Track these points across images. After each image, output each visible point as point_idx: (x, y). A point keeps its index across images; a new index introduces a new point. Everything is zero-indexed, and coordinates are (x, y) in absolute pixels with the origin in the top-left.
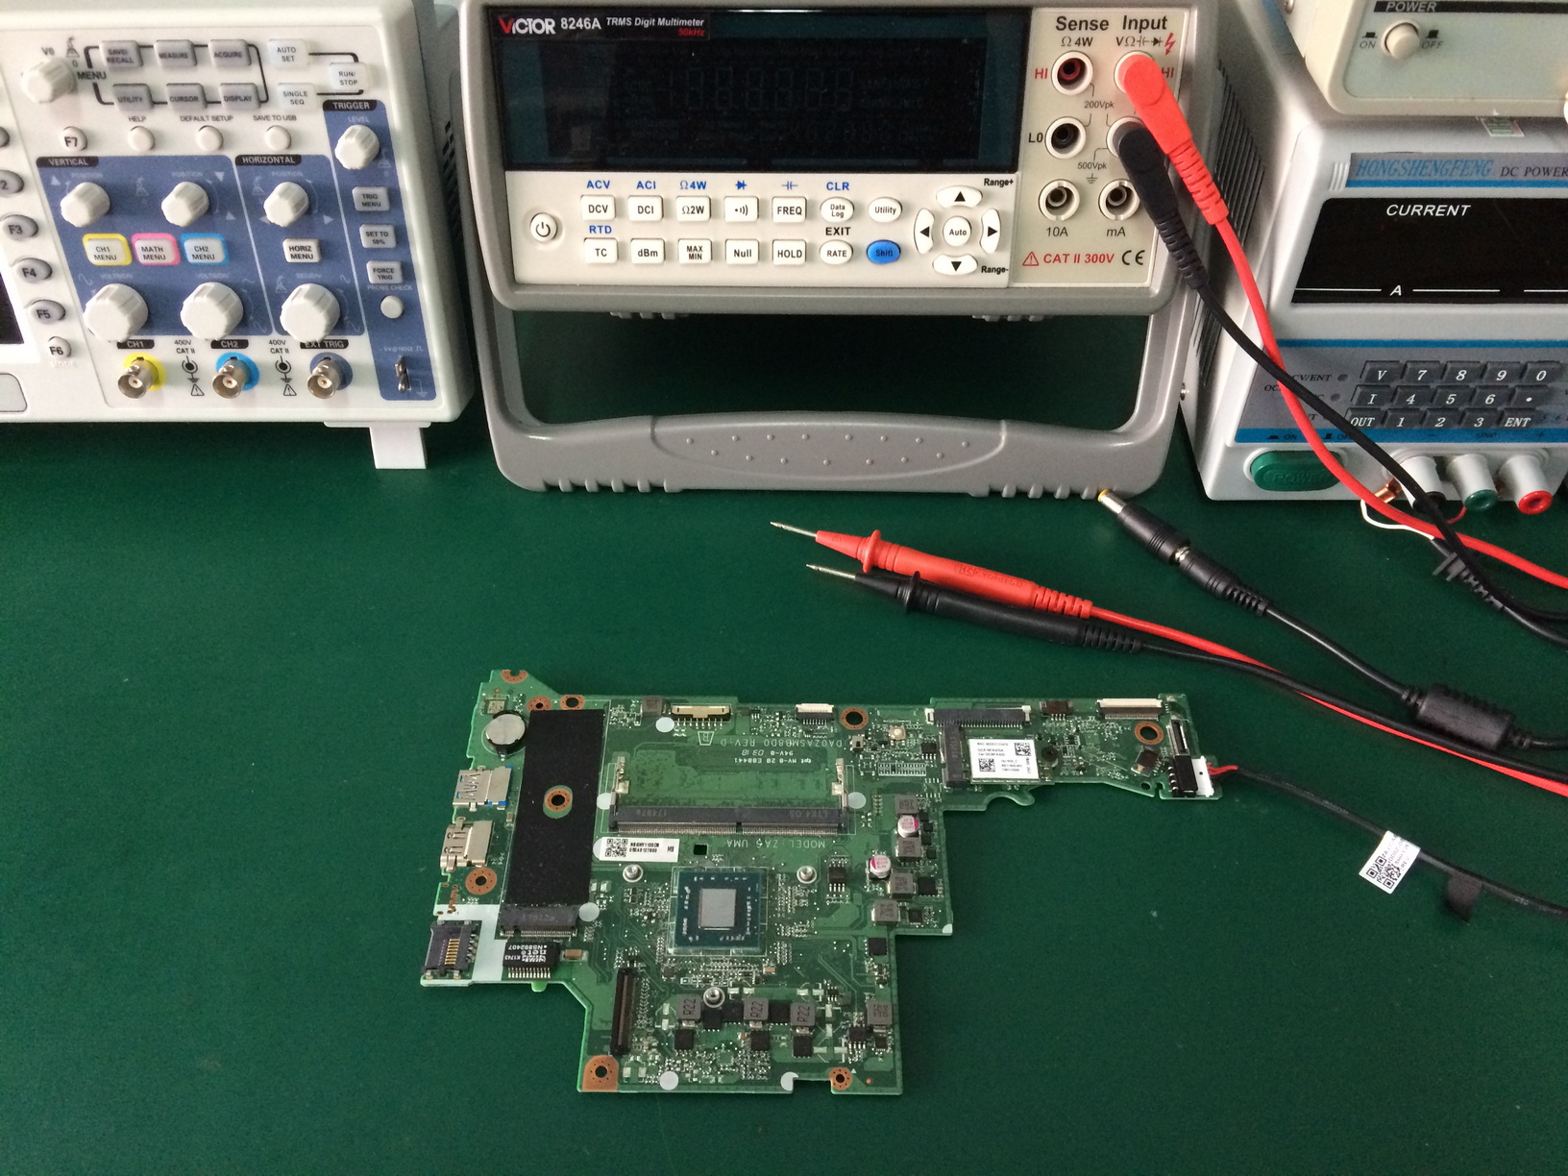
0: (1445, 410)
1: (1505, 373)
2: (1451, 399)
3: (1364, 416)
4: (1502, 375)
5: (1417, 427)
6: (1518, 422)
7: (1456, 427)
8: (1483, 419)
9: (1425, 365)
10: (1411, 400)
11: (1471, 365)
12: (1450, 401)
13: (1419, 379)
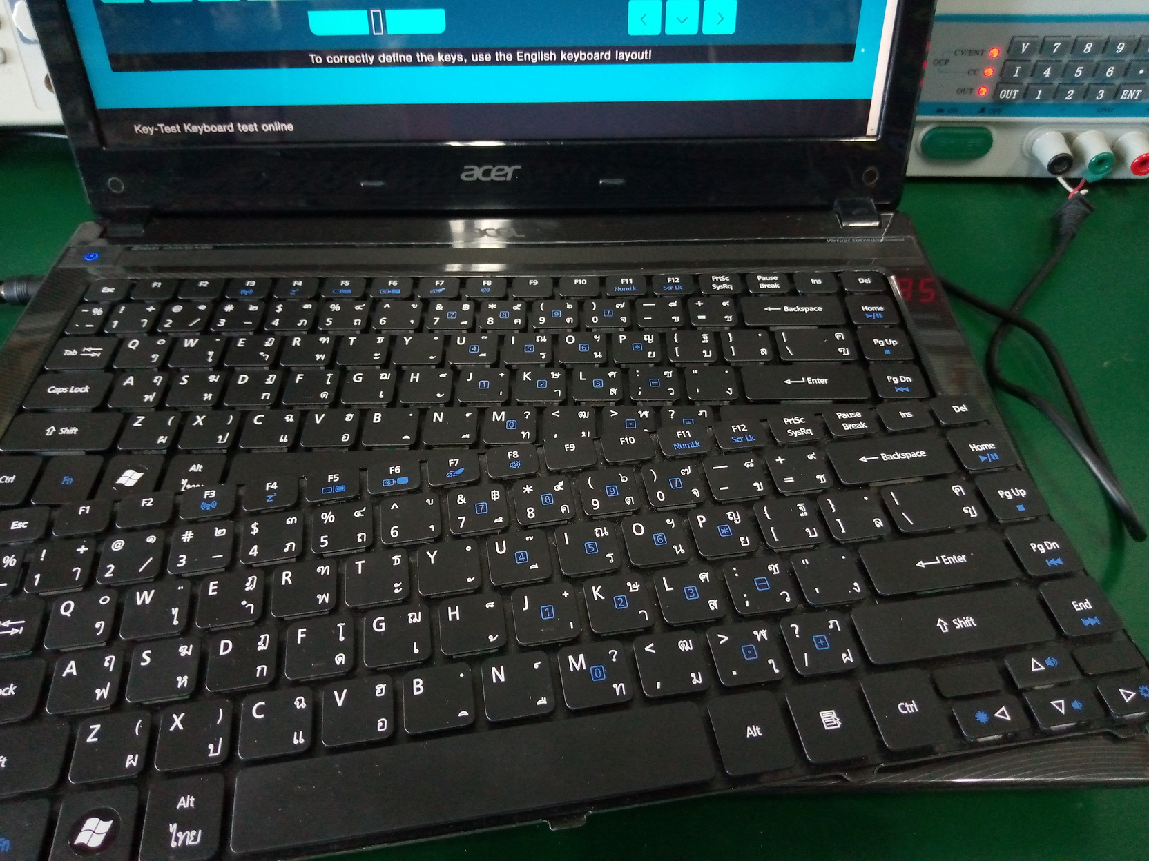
0: (1074, 83)
1: (1124, 44)
2: (1079, 71)
3: (1011, 89)
4: (1121, 48)
5: (1051, 102)
6: (1132, 94)
7: (1080, 102)
8: (1103, 92)
9: (1062, 39)
10: (1047, 73)
11: (1095, 38)
12: (1078, 73)
13: (1054, 52)
